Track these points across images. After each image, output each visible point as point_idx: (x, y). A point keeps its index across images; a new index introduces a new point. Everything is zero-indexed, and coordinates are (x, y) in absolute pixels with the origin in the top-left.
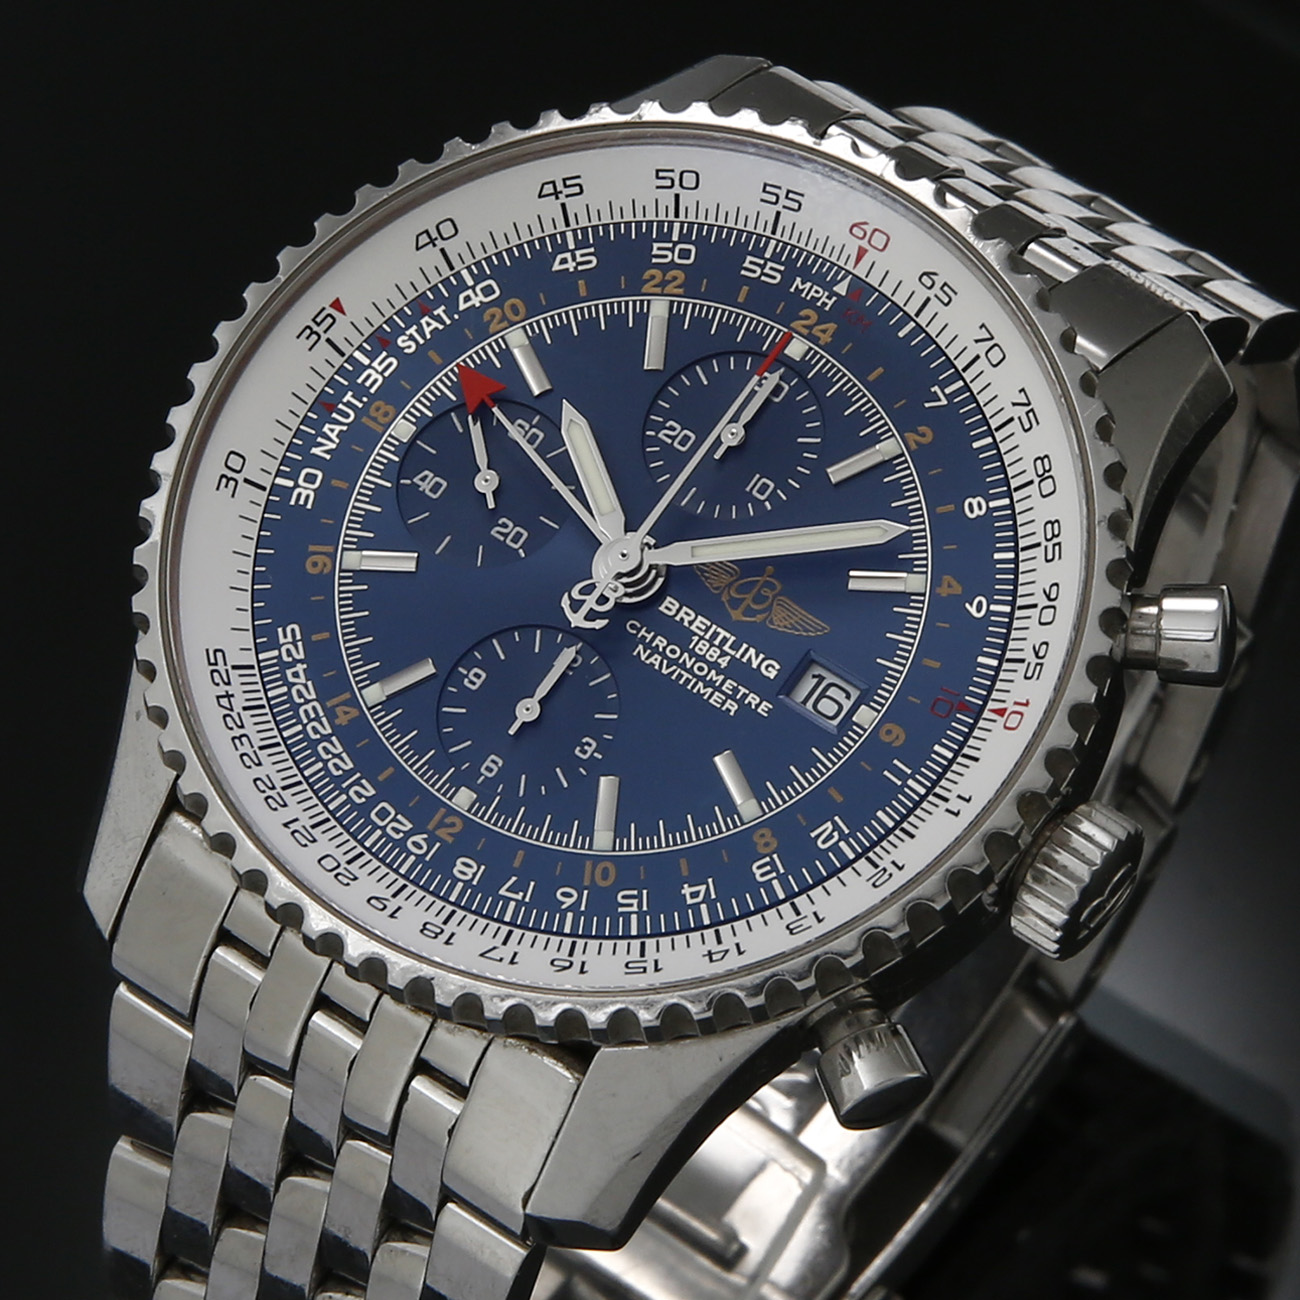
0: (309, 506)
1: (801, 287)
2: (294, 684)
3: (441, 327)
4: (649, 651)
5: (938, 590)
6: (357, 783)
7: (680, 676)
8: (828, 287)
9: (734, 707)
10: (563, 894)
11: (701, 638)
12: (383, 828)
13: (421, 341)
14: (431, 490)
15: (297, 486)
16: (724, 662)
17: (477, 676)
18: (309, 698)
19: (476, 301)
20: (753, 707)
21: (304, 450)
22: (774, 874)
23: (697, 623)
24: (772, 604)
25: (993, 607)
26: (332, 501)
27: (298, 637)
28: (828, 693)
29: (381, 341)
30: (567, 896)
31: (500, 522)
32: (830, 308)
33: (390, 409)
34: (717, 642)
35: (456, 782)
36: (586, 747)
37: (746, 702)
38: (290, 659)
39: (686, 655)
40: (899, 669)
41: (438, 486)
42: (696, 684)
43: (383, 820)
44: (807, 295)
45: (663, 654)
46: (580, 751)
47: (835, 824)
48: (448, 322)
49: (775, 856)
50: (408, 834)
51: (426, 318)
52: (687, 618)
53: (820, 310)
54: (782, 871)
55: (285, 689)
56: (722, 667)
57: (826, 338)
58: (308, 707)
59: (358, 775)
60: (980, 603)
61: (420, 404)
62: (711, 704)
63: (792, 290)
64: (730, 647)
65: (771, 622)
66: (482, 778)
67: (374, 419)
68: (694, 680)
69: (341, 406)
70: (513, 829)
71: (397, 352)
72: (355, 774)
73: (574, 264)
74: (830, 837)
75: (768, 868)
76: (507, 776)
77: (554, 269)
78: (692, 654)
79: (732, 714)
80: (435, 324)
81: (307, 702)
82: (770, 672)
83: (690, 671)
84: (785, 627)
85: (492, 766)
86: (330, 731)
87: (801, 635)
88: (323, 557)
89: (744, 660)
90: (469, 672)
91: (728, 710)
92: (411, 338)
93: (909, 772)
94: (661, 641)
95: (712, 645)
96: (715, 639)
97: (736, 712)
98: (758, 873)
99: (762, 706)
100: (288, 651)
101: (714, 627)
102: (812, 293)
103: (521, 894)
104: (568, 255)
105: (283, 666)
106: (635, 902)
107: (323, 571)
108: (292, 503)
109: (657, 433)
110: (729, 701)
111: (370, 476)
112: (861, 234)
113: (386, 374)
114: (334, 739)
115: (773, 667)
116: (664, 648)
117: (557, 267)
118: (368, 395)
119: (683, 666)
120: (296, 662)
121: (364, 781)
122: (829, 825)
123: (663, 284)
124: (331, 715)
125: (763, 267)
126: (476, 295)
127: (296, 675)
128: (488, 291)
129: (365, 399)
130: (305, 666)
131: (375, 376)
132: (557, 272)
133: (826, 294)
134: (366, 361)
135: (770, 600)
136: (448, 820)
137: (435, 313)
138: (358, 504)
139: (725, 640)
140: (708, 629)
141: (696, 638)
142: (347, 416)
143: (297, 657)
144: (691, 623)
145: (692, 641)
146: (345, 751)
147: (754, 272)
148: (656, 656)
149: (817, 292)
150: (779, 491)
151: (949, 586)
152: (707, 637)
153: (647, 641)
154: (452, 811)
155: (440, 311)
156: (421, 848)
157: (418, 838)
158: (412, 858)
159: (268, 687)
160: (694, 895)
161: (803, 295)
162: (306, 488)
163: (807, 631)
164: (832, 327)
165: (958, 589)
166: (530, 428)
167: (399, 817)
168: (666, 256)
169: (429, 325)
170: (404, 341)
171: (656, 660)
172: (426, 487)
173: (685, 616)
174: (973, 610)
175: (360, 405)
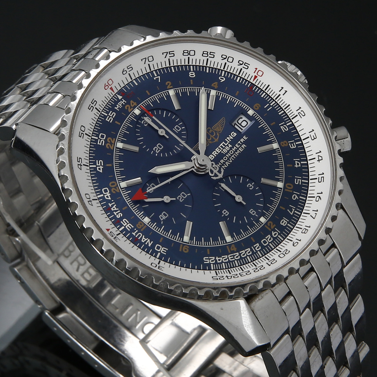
0: (167, 249)
1: (118, 108)
2: (222, 260)
3: (115, 205)
4: (224, 165)
5: (216, 88)
6: (255, 248)
7: (233, 158)
8: (119, 101)
9: (244, 145)
10: (294, 198)
11: (222, 150)
12: (269, 243)
13: (119, 211)
14: (166, 216)
15: (160, 252)
16: (230, 146)
17: (225, 212)
18: (227, 257)
19: (109, 195)
20: (244, 140)
21: (149, 249)
22: (294, 143)
23: (218, 151)
24: (214, 131)
25: (223, 75)
26: (166, 243)
27: (208, 258)
28: (240, 123)
29: (117, 223)
30: (295, 197)
31: (178, 199)
32: (126, 101)
33: (139, 223)
34: (224, 147)
35: (258, 221)
36: (250, 186)
37: (243, 142)
38: (214, 261)
39: (227, 155)
40: (238, 102)
41: (164, 214)
42: (236, 154)
43: (267, 242)
44: (121, 106)
45: (226, 161)
46: (251, 188)
47: (281, 125)
48: (114, 203)
49: (289, 142)
50: (272, 236)
51: (112, 209)
52: (216, 153)
53: (126, 104)
54: (293, 141)
55: (223, 264)
56: (231, 146)
57: (135, 104)
58: (230, 258)
59: (252, 247)
60: (221, 78)
61: (139, 214)
62: (242, 151)
63: (118, 110)
64: (226, 143)
65: (220, 132)
66: (256, 215)
67: (142, 227)
68: (234, 154)
69: (136, 236)
70: (274, 208)
71: (121, 219)
72: (252, 248)
73: (101, 166)
74: (285, 127)
75: (292, 144)
76: (256, 208)
77: (101, 172)
78: (227, 154)
79: (246, 146)
80: (114, 207)
81: (228, 258)
82: (235, 135)
83: (232, 155)
84: (222, 128)
85: (252, 212)
86: (238, 253)
87: (225, 125)
88: (184, 248)
89: (230, 140)
90: (223, 214)
91: (245, 147)
92: (117, 214)
93: (268, 104)
94: (222, 161)
95: (225, 148)
96: (223, 147)
97: (245, 145)
98: (293, 147)
99: (245, 138)
100: (212, 261)
101: (219, 147)
102: (120, 105)
103: (293, 209)
104: (98, 168)
105: (216, 263)
106: (298, 180)
107: (188, 248)
108: (165, 254)
109: (157, 153)
110: (242, 146)
111: (160, 231)
112: (107, 87)
113: (128, 222)
114: (240, 252)
115: (233, 133)
116: (224, 160)
117: (101, 171)
118: (134, 228)
119: (230, 157)
120: (215, 259)
121: (254, 246)
122: (281, 127)
123: (111, 143)
124: (233, 252)
125: (110, 117)
126: (107, 194)
127: (219, 260)
128: (106, 191)
129: (135, 229)
130: (217, 257)
131: (128, 225)
132: (102, 171)
133: (121, 101)
134: (123, 227)
135: (213, 131)
136: (269, 225)
137: (110, 206)
138: (168, 235)
139: (223, 144)
140: (219, 148)
141: (222, 152)
142: (140, 235)
143: (214, 259)
144: (217, 152)
145: (223, 153)
146: (244, 250)
147: (111, 119)
148: (226, 163)
149: (120, 104)
150: (179, 124)
151: (215, 85)
152: (222, 149)
153: (221, 165)
154: (266, 224)
155: (110, 205)
156: (276, 233)
157: (273, 234)
158: (279, 236)
159: (222, 268)
160: (298, 164)
161: (121, 107)
162: (161, 249)
163: (223, 123)
164: (132, 102)
165: (216, 83)
166: (150, 187)
167: (266, 238)
168: (102, 141)
169: (114, 208)
170: (118, 216)
171: (227, 163)
172: (164, 218)
173: (215, 154)
174: (223, 80)
175: (137, 231)
